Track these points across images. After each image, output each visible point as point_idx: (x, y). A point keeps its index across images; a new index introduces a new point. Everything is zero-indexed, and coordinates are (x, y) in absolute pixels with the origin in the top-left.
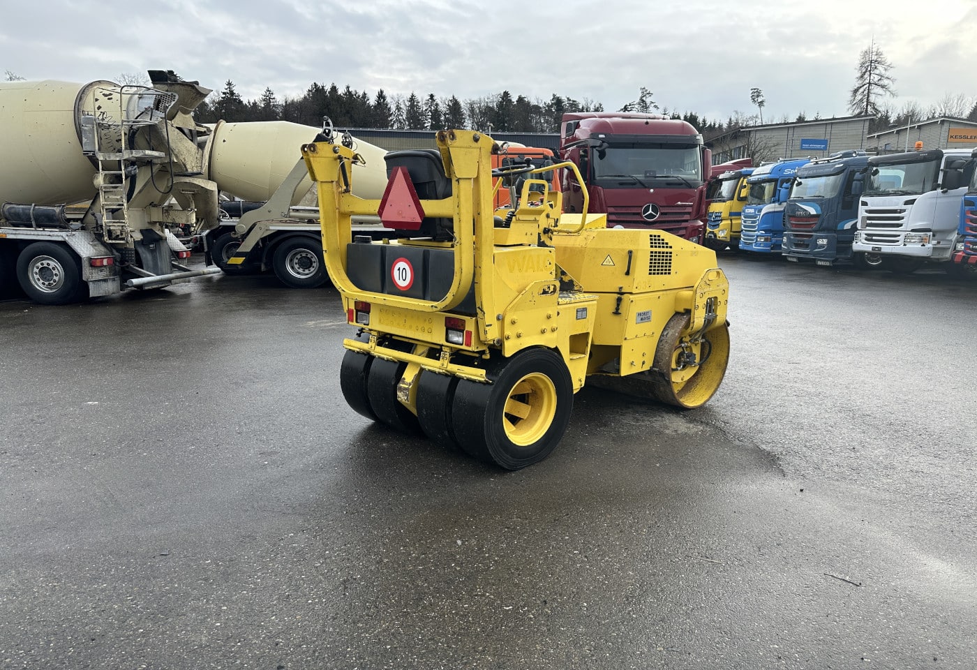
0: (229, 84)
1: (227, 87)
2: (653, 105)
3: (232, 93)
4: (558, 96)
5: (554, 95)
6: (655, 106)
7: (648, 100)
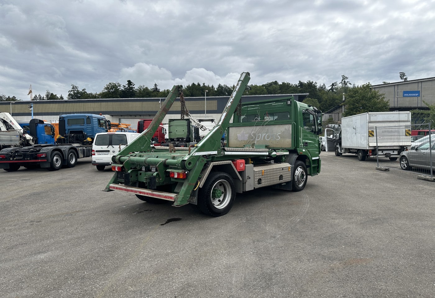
0: (156, 85)
1: (154, 86)
2: (348, 83)
3: (156, 89)
4: (302, 81)
5: (300, 81)
6: (350, 84)
7: (346, 81)
